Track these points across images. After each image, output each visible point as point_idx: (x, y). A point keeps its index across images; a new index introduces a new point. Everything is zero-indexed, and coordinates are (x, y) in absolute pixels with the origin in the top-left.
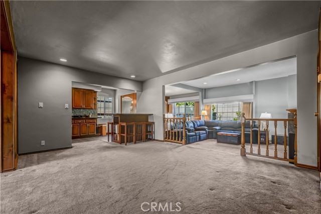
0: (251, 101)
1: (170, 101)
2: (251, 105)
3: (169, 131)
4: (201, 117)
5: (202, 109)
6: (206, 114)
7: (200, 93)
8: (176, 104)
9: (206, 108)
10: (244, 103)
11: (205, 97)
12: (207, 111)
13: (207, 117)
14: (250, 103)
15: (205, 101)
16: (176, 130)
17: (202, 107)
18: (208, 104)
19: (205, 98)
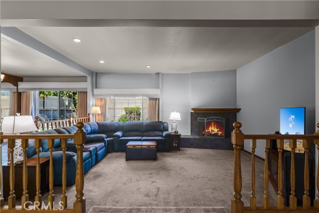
0: (157, 97)
1: (22, 86)
2: (157, 101)
3: (19, 166)
4: (91, 116)
5: (91, 103)
6: (100, 113)
7: (89, 79)
8: (37, 92)
9: (99, 103)
10: (150, 99)
11: (96, 85)
12: (101, 107)
13: (100, 117)
14: (156, 99)
15: (96, 91)
16: (44, 155)
17: (91, 101)
18: (102, 97)
19: (96, 88)
